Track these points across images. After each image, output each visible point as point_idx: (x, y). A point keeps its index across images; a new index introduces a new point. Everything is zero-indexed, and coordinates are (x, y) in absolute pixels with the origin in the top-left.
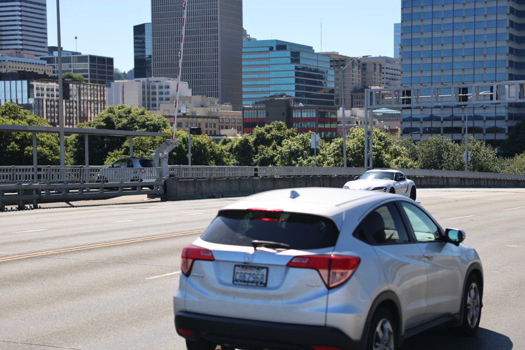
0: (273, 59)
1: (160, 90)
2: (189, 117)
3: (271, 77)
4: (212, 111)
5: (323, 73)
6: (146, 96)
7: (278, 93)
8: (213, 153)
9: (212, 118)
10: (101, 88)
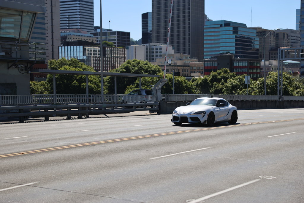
0: (222, 32)
1: (157, 51)
2: (173, 66)
3: (221, 42)
4: (186, 62)
5: (252, 39)
6: (148, 54)
7: (225, 51)
8: (186, 87)
9: (186, 66)
10: (123, 49)
